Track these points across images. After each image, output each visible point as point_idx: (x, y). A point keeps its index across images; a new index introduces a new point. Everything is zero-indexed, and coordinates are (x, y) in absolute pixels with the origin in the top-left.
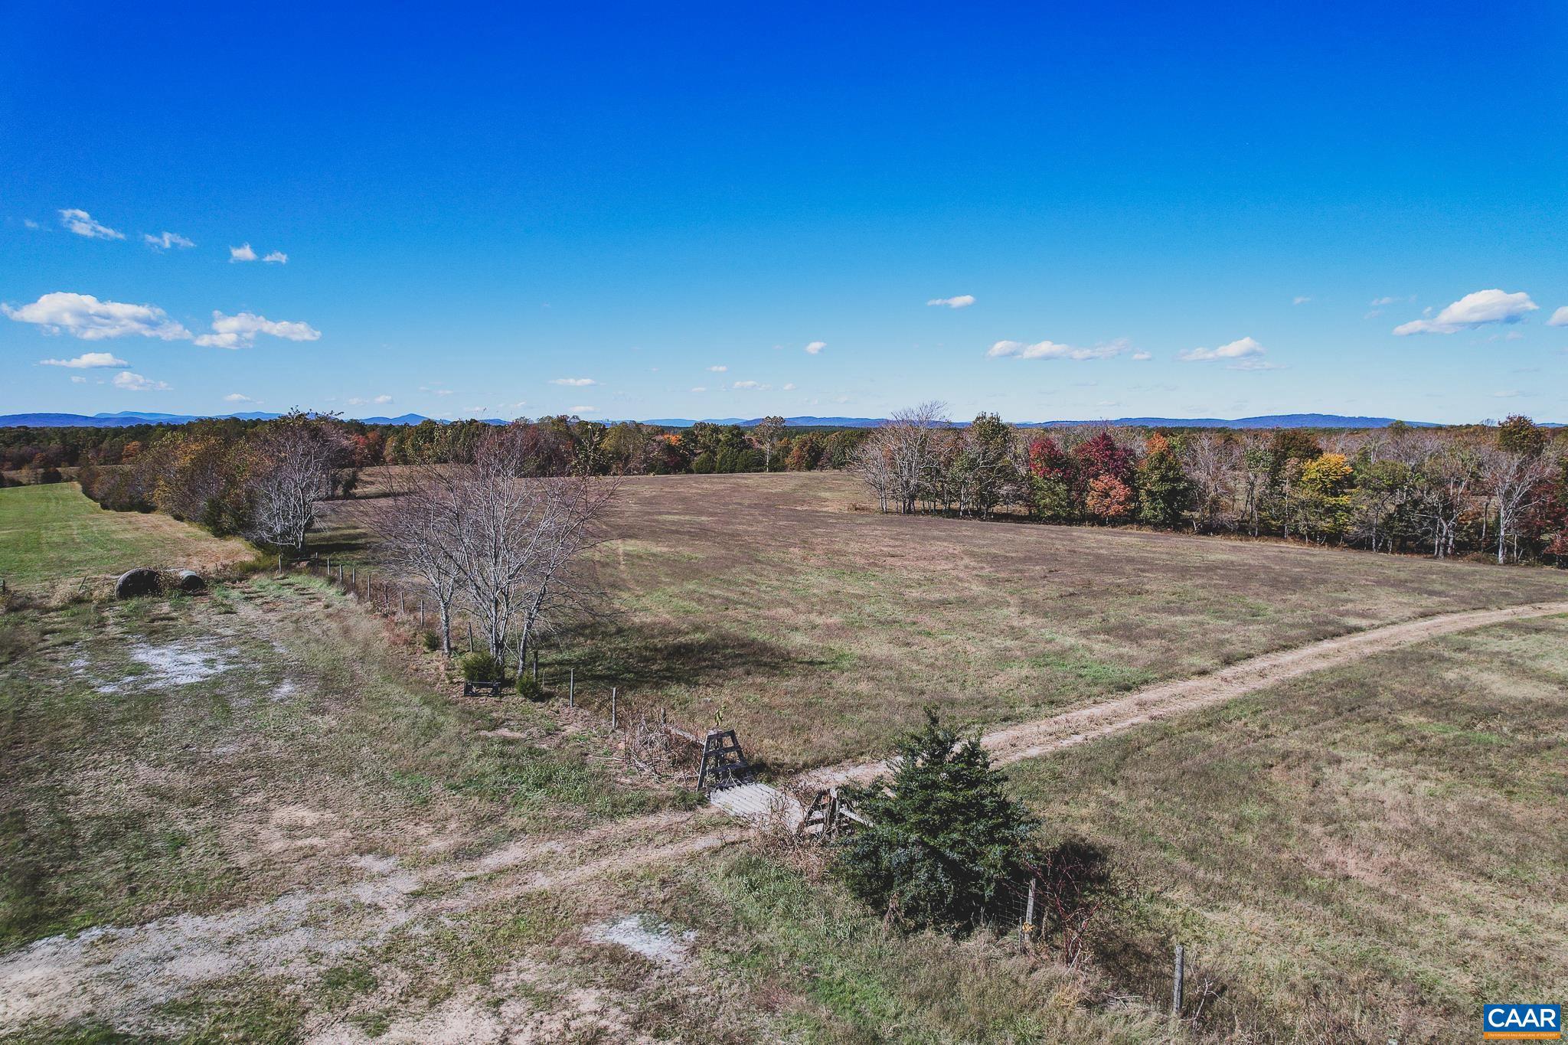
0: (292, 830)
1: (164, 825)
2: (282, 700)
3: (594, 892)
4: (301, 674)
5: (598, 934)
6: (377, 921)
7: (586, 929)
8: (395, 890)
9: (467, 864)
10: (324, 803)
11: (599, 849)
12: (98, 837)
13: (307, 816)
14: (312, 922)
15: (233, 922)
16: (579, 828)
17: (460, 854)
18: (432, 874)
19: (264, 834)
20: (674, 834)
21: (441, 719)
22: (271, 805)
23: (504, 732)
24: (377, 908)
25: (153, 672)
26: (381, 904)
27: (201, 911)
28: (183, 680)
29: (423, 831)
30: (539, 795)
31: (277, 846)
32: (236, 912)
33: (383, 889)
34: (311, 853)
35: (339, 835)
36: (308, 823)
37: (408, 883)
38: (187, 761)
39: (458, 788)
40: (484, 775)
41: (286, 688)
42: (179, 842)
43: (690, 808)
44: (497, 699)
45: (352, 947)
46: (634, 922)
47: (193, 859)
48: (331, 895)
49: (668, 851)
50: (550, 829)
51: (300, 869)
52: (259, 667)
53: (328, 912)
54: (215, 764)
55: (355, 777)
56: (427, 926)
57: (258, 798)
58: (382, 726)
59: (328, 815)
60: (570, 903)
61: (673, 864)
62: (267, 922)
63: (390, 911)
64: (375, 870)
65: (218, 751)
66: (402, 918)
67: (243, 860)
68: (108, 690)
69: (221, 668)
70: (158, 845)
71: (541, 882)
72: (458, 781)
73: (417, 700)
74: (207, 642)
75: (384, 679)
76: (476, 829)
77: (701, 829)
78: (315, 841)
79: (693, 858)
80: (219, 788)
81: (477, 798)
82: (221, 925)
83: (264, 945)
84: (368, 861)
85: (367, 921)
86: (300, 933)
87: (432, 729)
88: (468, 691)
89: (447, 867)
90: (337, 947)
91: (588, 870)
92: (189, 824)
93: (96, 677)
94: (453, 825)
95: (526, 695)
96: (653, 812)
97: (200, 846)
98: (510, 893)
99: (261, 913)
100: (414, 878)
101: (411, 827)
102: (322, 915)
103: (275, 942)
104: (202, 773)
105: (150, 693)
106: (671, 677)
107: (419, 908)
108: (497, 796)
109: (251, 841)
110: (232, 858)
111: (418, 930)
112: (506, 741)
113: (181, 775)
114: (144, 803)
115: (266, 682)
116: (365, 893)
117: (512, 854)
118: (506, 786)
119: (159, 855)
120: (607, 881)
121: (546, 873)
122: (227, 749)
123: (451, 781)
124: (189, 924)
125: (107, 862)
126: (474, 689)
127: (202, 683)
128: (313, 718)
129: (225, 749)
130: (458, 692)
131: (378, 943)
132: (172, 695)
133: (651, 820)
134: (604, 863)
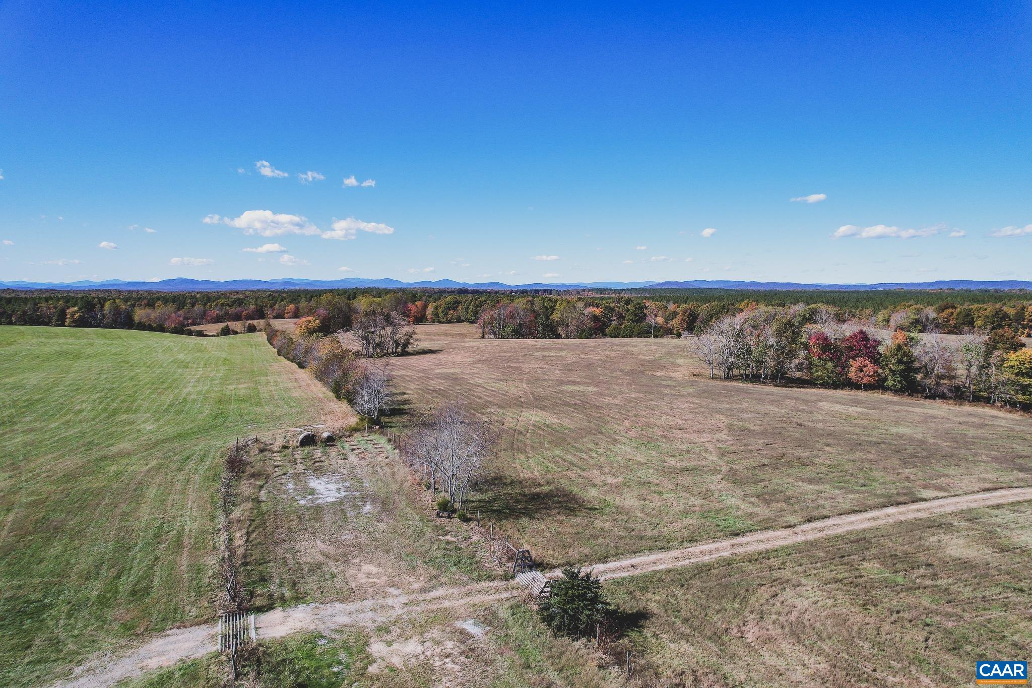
0: (369, 575)
1: (328, 568)
2: (366, 514)
3: (462, 610)
4: (374, 501)
5: (459, 624)
6: (393, 612)
7: (456, 622)
8: (400, 602)
9: (424, 594)
10: (379, 565)
11: (468, 594)
12: (310, 571)
13: (373, 569)
14: (374, 610)
15: (351, 607)
16: (464, 584)
17: (422, 590)
18: (412, 597)
19: (360, 576)
20: (497, 590)
21: (425, 529)
22: (362, 564)
23: (448, 537)
24: (393, 607)
25: (317, 494)
26: (395, 606)
27: (342, 601)
28: (330, 500)
29: (412, 579)
30: (454, 569)
31: (363, 581)
32: (351, 603)
33: (396, 601)
34: (373, 585)
35: (384, 578)
36: (374, 573)
37: (404, 599)
38: (333, 542)
39: (426, 563)
40: (436, 558)
41: (368, 507)
42: (333, 576)
43: (507, 580)
44: (449, 520)
45: (384, 620)
46: (471, 622)
47: (338, 582)
48: (379, 601)
49: (492, 597)
50: (455, 583)
51: (370, 590)
52: (357, 494)
53: (379, 607)
54: (343, 544)
55: (391, 554)
56: (407, 615)
57: (357, 560)
58: (403, 530)
59: (381, 570)
60: (453, 613)
61: (491, 602)
62: (360, 608)
63: (397, 609)
64: (394, 594)
65: (344, 537)
66: (400, 612)
67: (353, 585)
68: (302, 502)
69: (343, 494)
70: (327, 576)
71: (446, 604)
72: (427, 560)
73: (417, 518)
74: (337, 477)
75: (407, 505)
76: (430, 581)
77: (507, 590)
78: (375, 580)
79: (499, 601)
80: (345, 555)
81: (432, 568)
82: (347, 607)
83: (360, 616)
84: (392, 590)
85: (390, 611)
86: (370, 613)
87: (421, 534)
88: (438, 514)
89: (417, 595)
90: (381, 619)
91: (463, 601)
92: (336, 569)
93: (298, 495)
94: (422, 578)
95: (460, 519)
96: (493, 580)
97: (340, 578)
98: (436, 607)
99: (358, 605)
100: (406, 598)
101: (408, 577)
102: (376, 608)
103: (363, 615)
104: (338, 548)
105: (317, 505)
106: (525, 513)
107: (406, 609)
108: (439, 568)
109: (355, 578)
110: (349, 584)
111: (405, 616)
112: (448, 543)
113: (331, 548)
114: (321, 558)
115: (359, 503)
116: (390, 602)
117: (439, 592)
118: (443, 564)
119: (328, 580)
120: (467, 606)
121: (449, 601)
122: (347, 537)
123: (424, 560)
124: (338, 605)
125: (313, 581)
126: (441, 514)
127: (336, 502)
128: (378, 524)
129: (346, 537)
130: (434, 516)
131: (392, 619)
132: (325, 507)
133: (491, 584)
134: (469, 599)
